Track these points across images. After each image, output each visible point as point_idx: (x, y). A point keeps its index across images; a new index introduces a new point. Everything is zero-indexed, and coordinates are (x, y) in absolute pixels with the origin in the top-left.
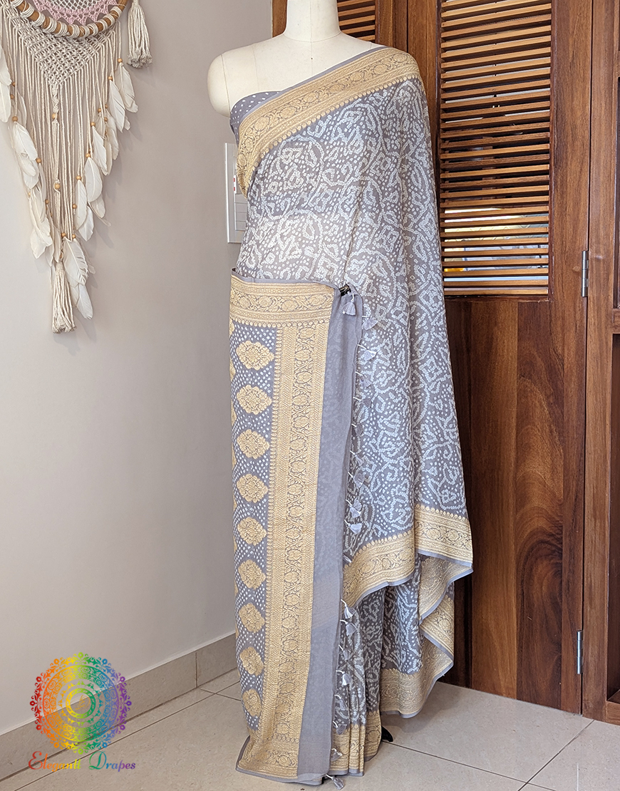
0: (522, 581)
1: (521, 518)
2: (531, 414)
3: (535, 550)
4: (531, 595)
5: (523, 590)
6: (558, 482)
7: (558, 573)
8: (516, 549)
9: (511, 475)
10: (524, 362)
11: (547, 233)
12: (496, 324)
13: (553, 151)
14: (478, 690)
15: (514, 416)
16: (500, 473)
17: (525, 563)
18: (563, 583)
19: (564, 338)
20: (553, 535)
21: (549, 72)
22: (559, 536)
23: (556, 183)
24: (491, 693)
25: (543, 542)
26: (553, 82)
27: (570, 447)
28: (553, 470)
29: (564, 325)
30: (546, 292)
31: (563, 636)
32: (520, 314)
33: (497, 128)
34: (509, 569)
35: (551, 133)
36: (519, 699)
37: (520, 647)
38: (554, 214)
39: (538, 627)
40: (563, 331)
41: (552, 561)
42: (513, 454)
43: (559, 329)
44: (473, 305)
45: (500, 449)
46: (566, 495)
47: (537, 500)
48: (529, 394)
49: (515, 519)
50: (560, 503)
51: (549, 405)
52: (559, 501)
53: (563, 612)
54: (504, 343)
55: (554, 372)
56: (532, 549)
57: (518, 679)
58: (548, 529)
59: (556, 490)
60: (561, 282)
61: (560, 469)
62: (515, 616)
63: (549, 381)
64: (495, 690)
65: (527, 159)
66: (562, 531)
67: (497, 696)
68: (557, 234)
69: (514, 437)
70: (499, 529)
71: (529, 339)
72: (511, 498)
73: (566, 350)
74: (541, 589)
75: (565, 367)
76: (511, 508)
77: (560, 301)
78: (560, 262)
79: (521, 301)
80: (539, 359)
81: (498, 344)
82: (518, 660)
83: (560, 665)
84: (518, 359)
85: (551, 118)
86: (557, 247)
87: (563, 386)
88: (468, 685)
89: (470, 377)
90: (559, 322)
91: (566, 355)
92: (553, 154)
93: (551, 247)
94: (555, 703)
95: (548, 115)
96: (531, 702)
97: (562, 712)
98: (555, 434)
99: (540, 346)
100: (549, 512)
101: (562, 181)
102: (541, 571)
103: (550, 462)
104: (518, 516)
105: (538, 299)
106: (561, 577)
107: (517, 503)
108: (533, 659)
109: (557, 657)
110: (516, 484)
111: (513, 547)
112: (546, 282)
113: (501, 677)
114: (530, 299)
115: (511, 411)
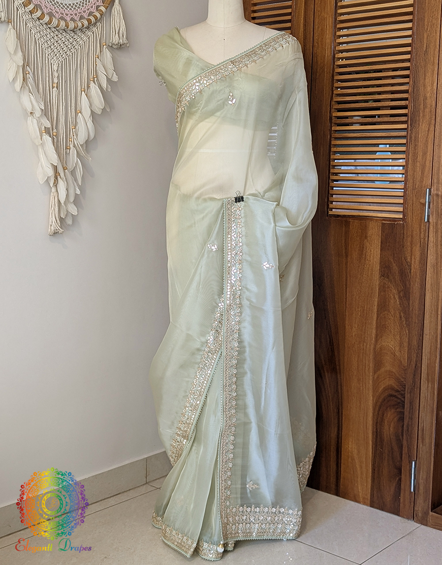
0: (377, 423)
1: (378, 377)
2: (387, 303)
3: (386, 401)
4: (382, 433)
5: (377, 429)
6: (404, 354)
7: (401, 419)
8: (373, 400)
9: (372, 346)
10: (384, 266)
11: (403, 174)
12: (366, 237)
13: (410, 114)
14: (344, 498)
15: (376, 304)
16: (365, 344)
17: (379, 410)
18: (404, 427)
19: (412, 251)
20: (397, 391)
21: (409, 58)
22: (403, 392)
23: (411, 138)
24: (353, 501)
25: (391, 395)
26: (412, 65)
27: (413, 328)
28: (401, 344)
29: (412, 241)
30: (401, 216)
31: (403, 465)
32: (383, 231)
34: (368, 413)
35: (409, 102)
36: (372, 505)
37: (374, 469)
38: (409, 161)
39: (386, 456)
40: (412, 245)
41: (397, 410)
42: (374, 331)
43: (409, 244)
44: (351, 223)
45: (365, 328)
46: (409, 363)
47: (388, 367)
48: (387, 290)
49: (374, 378)
50: (405, 369)
51: (400, 298)
52: (404, 367)
53: (404, 447)
54: (371, 251)
55: (404, 275)
56: (384, 400)
57: (371, 492)
58: (397, 388)
59: (402, 359)
60: (411, 210)
61: (406, 344)
62: (371, 447)
63: (400, 280)
64: (356, 500)
65: (392, 119)
66: (405, 389)
67: (357, 503)
68: (410, 175)
69: (375, 319)
70: (363, 384)
71: (388, 249)
72: (372, 363)
73: (413, 259)
74: (389, 430)
75: (412, 271)
76: (371, 370)
77: (410, 223)
78: (411, 195)
79: (384, 222)
80: (394, 265)
81: (366, 252)
82: (372, 480)
83: (400, 484)
84: (380, 264)
85: (410, 91)
86: (410, 185)
87: (410, 285)
88: (337, 494)
89: (347, 275)
90: (409, 239)
91: (413, 263)
92: (410, 117)
93: (405, 184)
94: (396, 512)
95: (407, 88)
96: (380, 509)
97: (400, 518)
98: (403, 319)
99: (396, 255)
100: (397, 375)
101: (415, 137)
102: (390, 417)
103: (399, 339)
104: (376, 376)
105: (395, 221)
106: (403, 421)
107: (375, 366)
108: (382, 478)
109: (398, 478)
110: (375, 353)
111: (371, 398)
112: (401, 209)
113: (360, 491)
114: (390, 221)
115: (374, 301)
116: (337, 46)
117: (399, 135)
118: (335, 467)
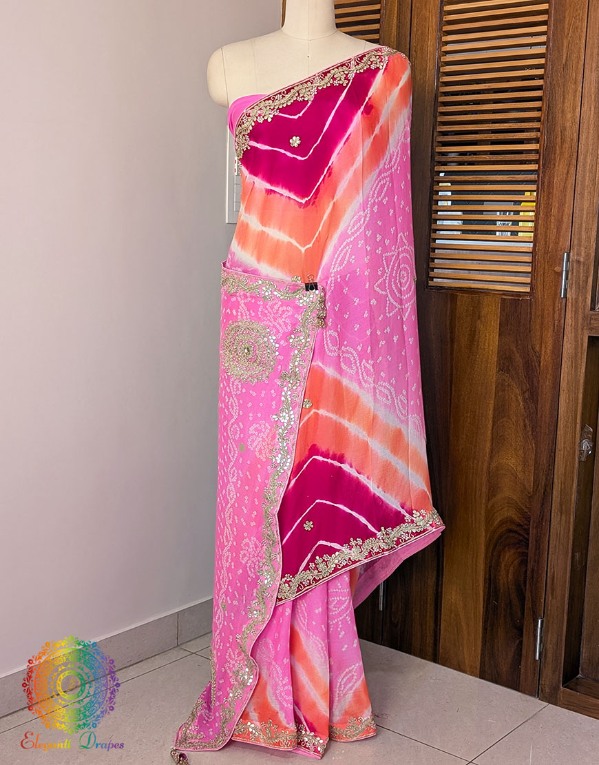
0: (490, 567)
1: (492, 506)
2: (507, 407)
3: (504, 537)
4: (497, 581)
5: (490, 575)
6: (529, 475)
7: (524, 562)
8: (486, 536)
9: (486, 464)
10: (504, 357)
11: (532, 232)
12: (479, 317)
13: (542, 151)
14: (445, 666)
15: (492, 409)
16: (476, 461)
17: (494, 550)
18: (528, 572)
19: (542, 336)
20: (520, 525)
21: (543, 73)
22: (526, 527)
23: (543, 183)
24: (456, 669)
25: (510, 531)
26: (546, 82)
27: (542, 442)
28: (525, 463)
29: (542, 324)
30: (528, 290)
31: (525, 622)
32: (502, 310)
33: (491, 125)
34: (479, 554)
35: (542, 134)
36: (482, 677)
37: (485, 629)
38: (539, 214)
39: (503, 612)
40: (542, 329)
41: (519, 550)
42: (488, 445)
43: (538, 327)
44: (459, 297)
45: (476, 440)
46: (535, 488)
47: (507, 491)
48: (507, 388)
49: (487, 506)
50: (530, 495)
51: (524, 400)
52: (529, 493)
53: (527, 599)
54: (485, 336)
55: (530, 368)
56: (500, 537)
57: (481, 659)
58: (518, 520)
59: (526, 482)
60: (542, 281)
61: (532, 463)
62: (482, 599)
63: (525, 377)
64: (460, 668)
65: (517, 157)
66: (529, 522)
67: (461, 673)
68: (541, 234)
69: (491, 428)
70: (472, 516)
71: (510, 334)
72: (484, 486)
73: (543, 348)
74: (506, 577)
75: (542, 364)
76: (484, 495)
77: (540, 299)
78: (543, 261)
79: (504, 297)
80: (517, 355)
81: (479, 337)
82: (482, 642)
83: (521, 649)
84: (498, 353)
85: (542, 118)
86: (540, 247)
87: (538, 383)
88: (435, 660)
89: (452, 367)
90: (539, 321)
91: (543, 353)
92: (542, 154)
93: (535, 246)
94: (514, 685)
95: (539, 115)
96: (492, 682)
97: (520, 694)
98: (529, 428)
99: (519, 342)
100: (520, 504)
101: (549, 182)
102: (508, 559)
103: (523, 455)
104: (490, 504)
105: (520, 296)
106: (527, 566)
107: (489, 492)
108: (496, 641)
109: (518, 641)
110: (489, 474)
111: (484, 534)
112: (528, 280)
113: (466, 656)
114: (512, 295)
115: (489, 404)
116: (444, 56)
117: (526, 179)
118: (432, 624)
